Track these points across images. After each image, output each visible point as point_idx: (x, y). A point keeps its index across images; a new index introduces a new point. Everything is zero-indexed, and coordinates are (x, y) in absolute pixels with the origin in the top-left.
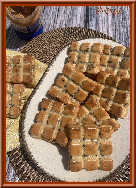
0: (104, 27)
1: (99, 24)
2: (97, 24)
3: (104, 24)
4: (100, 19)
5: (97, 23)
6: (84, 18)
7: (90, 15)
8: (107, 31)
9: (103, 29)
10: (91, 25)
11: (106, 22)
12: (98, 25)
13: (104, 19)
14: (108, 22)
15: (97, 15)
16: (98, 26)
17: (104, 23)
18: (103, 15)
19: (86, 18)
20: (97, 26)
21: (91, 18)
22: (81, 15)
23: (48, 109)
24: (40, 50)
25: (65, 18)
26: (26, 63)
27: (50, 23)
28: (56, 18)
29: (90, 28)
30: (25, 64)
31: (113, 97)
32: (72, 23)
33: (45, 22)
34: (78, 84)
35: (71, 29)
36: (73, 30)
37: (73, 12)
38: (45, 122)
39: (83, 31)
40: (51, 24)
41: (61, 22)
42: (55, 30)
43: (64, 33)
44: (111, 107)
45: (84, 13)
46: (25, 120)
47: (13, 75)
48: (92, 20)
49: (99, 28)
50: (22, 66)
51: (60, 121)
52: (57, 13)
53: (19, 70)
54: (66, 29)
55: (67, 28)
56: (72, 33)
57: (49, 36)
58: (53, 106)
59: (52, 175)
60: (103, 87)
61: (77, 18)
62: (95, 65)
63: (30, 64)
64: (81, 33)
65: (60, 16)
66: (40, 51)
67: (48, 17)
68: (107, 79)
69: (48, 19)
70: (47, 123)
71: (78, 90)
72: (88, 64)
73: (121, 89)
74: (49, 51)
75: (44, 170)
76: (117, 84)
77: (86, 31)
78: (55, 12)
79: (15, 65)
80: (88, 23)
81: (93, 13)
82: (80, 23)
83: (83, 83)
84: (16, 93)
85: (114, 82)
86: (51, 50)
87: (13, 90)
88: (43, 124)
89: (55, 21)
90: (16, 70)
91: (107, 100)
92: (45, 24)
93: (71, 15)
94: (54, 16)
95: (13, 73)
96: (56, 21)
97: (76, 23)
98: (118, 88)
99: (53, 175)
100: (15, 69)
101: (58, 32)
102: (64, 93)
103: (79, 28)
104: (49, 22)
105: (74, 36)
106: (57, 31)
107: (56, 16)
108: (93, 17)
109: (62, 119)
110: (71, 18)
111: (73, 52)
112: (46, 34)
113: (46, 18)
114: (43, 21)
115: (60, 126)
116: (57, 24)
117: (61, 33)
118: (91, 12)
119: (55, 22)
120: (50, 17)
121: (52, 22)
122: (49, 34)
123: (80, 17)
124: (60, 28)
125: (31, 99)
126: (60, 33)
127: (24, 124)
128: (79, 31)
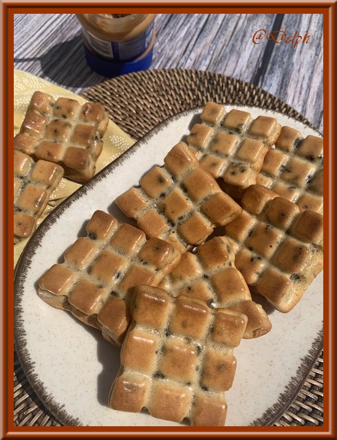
0: (297, 94)
1: (287, 86)
2: (284, 84)
3: (298, 90)
4: (294, 75)
5: (282, 82)
6: (255, 64)
7: (271, 61)
8: (303, 107)
9: (293, 100)
10: (268, 82)
11: (305, 86)
12: (284, 87)
13: (304, 77)
14: (309, 87)
15: (288, 66)
16: (283, 90)
17: (299, 85)
18: (302, 70)
19: (260, 66)
20: (281, 88)
21: (271, 68)
22: (250, 56)
23: (102, 238)
24: (129, 104)
25: (212, 52)
26: (86, 121)
27: (173, 54)
28: (190, 47)
29: (265, 89)
30: (82, 123)
31: (271, 252)
32: (224, 68)
33: (162, 48)
34: (194, 199)
35: (217, 79)
36: (223, 81)
37: (233, 45)
38: (84, 268)
39: (246, 89)
40: (175, 56)
41: (200, 59)
42: (180, 71)
43: (198, 82)
44: (261, 276)
45: (259, 53)
46: (38, 250)
47: (45, 140)
48: (273, 72)
49: (286, 94)
50: (74, 124)
51: (123, 275)
52: (196, 37)
53: (64, 133)
54: (206, 74)
55: (209, 73)
56: (218, 88)
57: (160, 80)
58: (117, 233)
59: (60, 406)
60: (252, 222)
61: (240, 60)
62: (248, 166)
63: (93, 125)
64: (240, 93)
65: (202, 45)
66: (130, 107)
67: (171, 40)
68: (267, 205)
69: (171, 44)
70: (90, 270)
71: (191, 214)
72: (232, 160)
73: (295, 237)
74: (152, 113)
75: (44, 385)
76: (288, 223)
77: (251, 93)
78: (192, 34)
79: (56, 118)
80: (261, 77)
81: (280, 59)
82: (245, 72)
83: (206, 199)
84: (38, 182)
85: (283, 215)
86: (157, 112)
87: (31, 172)
88: (78, 270)
89: (185, 51)
90: (56, 131)
91: (255, 255)
92: (160, 51)
93: (228, 50)
94: (187, 42)
95: (46, 135)
96: (188, 52)
97: (234, 70)
98: (288, 232)
99: (64, 406)
100: (54, 127)
101: (185, 77)
102: (155, 211)
103: (238, 81)
104: (171, 50)
105: (219, 95)
106: (185, 75)
107: (193, 43)
108: (277, 66)
109: (130, 270)
110: (224, 57)
111: (204, 125)
112: (155, 75)
113: (167, 41)
114: (157, 44)
115: (119, 286)
116: (189, 61)
117: (192, 80)
118: (275, 55)
119: (186, 55)
120: (177, 40)
121: (178, 53)
122: (163, 76)
123: (247, 59)
124: (193, 71)
125: (68, 205)
126: (189, 80)
127: (32, 260)
128: (235, 87)
